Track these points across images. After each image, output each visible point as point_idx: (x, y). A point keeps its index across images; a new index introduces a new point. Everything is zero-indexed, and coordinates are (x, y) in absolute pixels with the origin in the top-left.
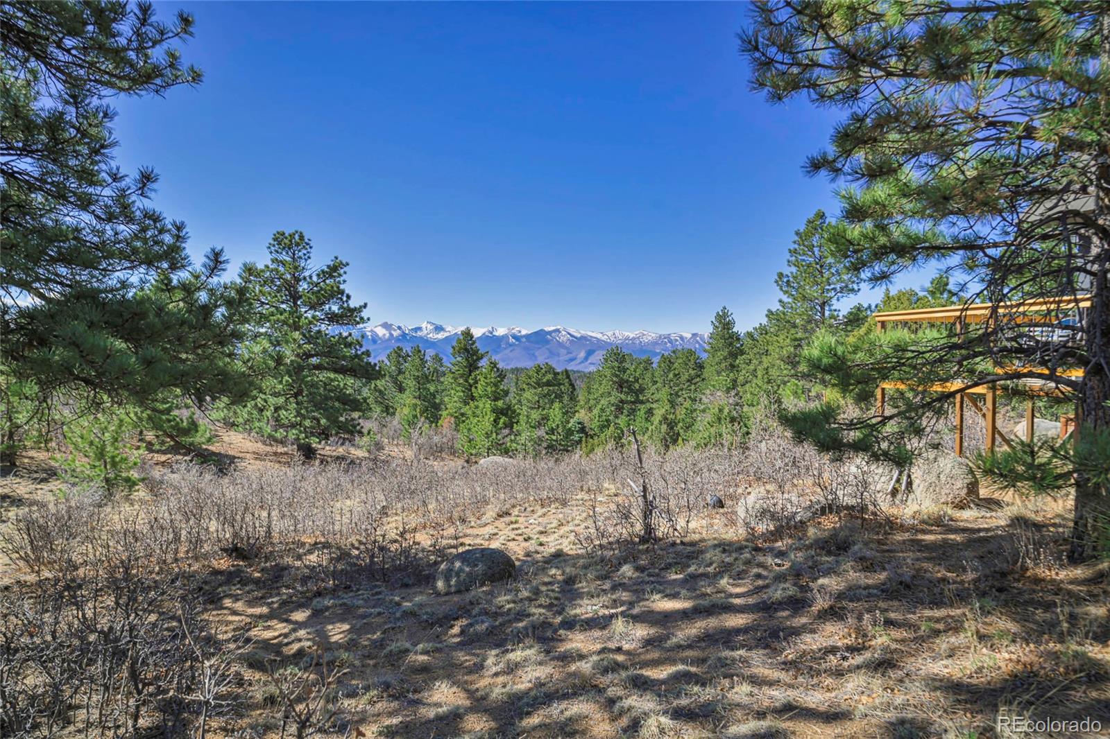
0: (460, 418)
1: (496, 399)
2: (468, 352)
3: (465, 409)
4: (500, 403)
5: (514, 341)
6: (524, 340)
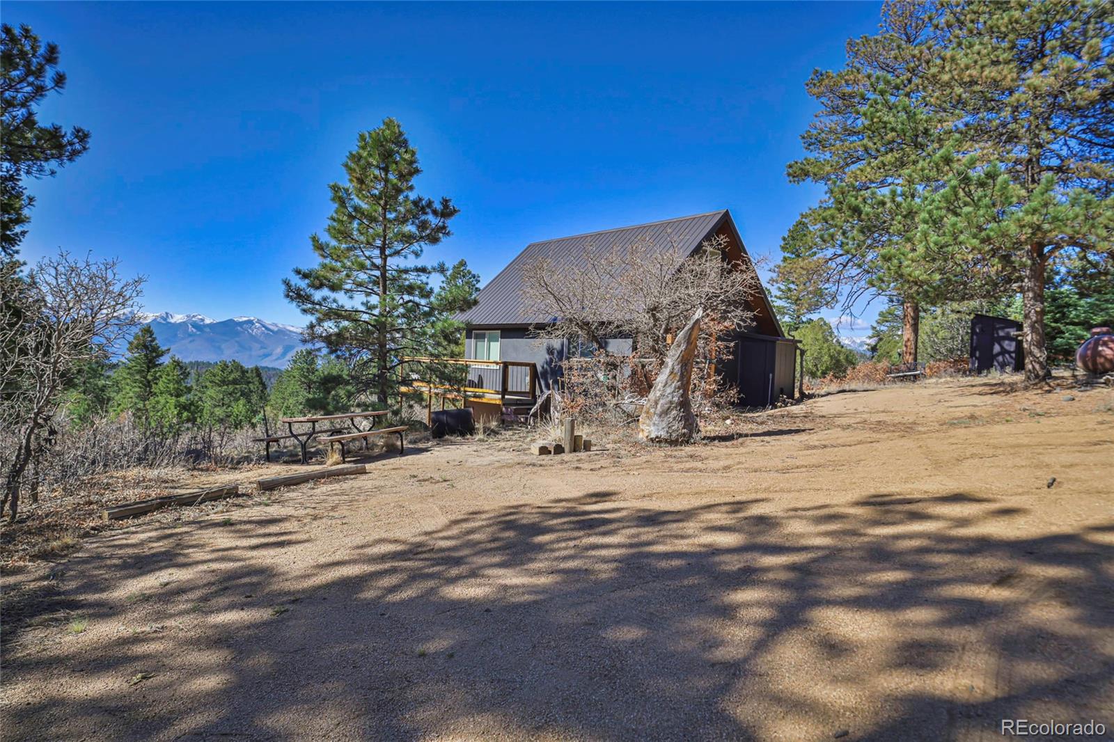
0: (135, 413)
1: (178, 396)
2: (148, 348)
3: (141, 405)
4: (183, 399)
5: (194, 330)
6: (208, 330)
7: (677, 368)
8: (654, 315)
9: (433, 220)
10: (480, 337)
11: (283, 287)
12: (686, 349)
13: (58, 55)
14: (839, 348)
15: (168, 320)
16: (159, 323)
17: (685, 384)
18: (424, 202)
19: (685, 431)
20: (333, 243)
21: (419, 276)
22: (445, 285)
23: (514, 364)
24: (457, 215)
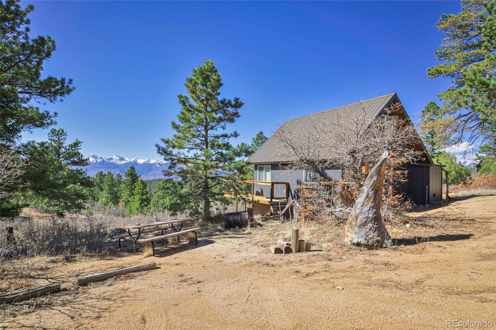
0: (127, 202)
1: (143, 195)
2: (132, 175)
3: (130, 199)
4: (144, 197)
5: (159, 166)
6: (164, 166)
7: (371, 193)
8: (353, 156)
9: (230, 110)
10: (261, 169)
11: (156, 148)
12: (377, 180)
13: (55, 44)
14: (461, 167)
15: (149, 162)
16: (146, 163)
17: (377, 204)
18: (226, 101)
19: (379, 238)
20: (182, 125)
21: (224, 139)
22: (253, 143)
23: (276, 183)
24: (243, 106)
